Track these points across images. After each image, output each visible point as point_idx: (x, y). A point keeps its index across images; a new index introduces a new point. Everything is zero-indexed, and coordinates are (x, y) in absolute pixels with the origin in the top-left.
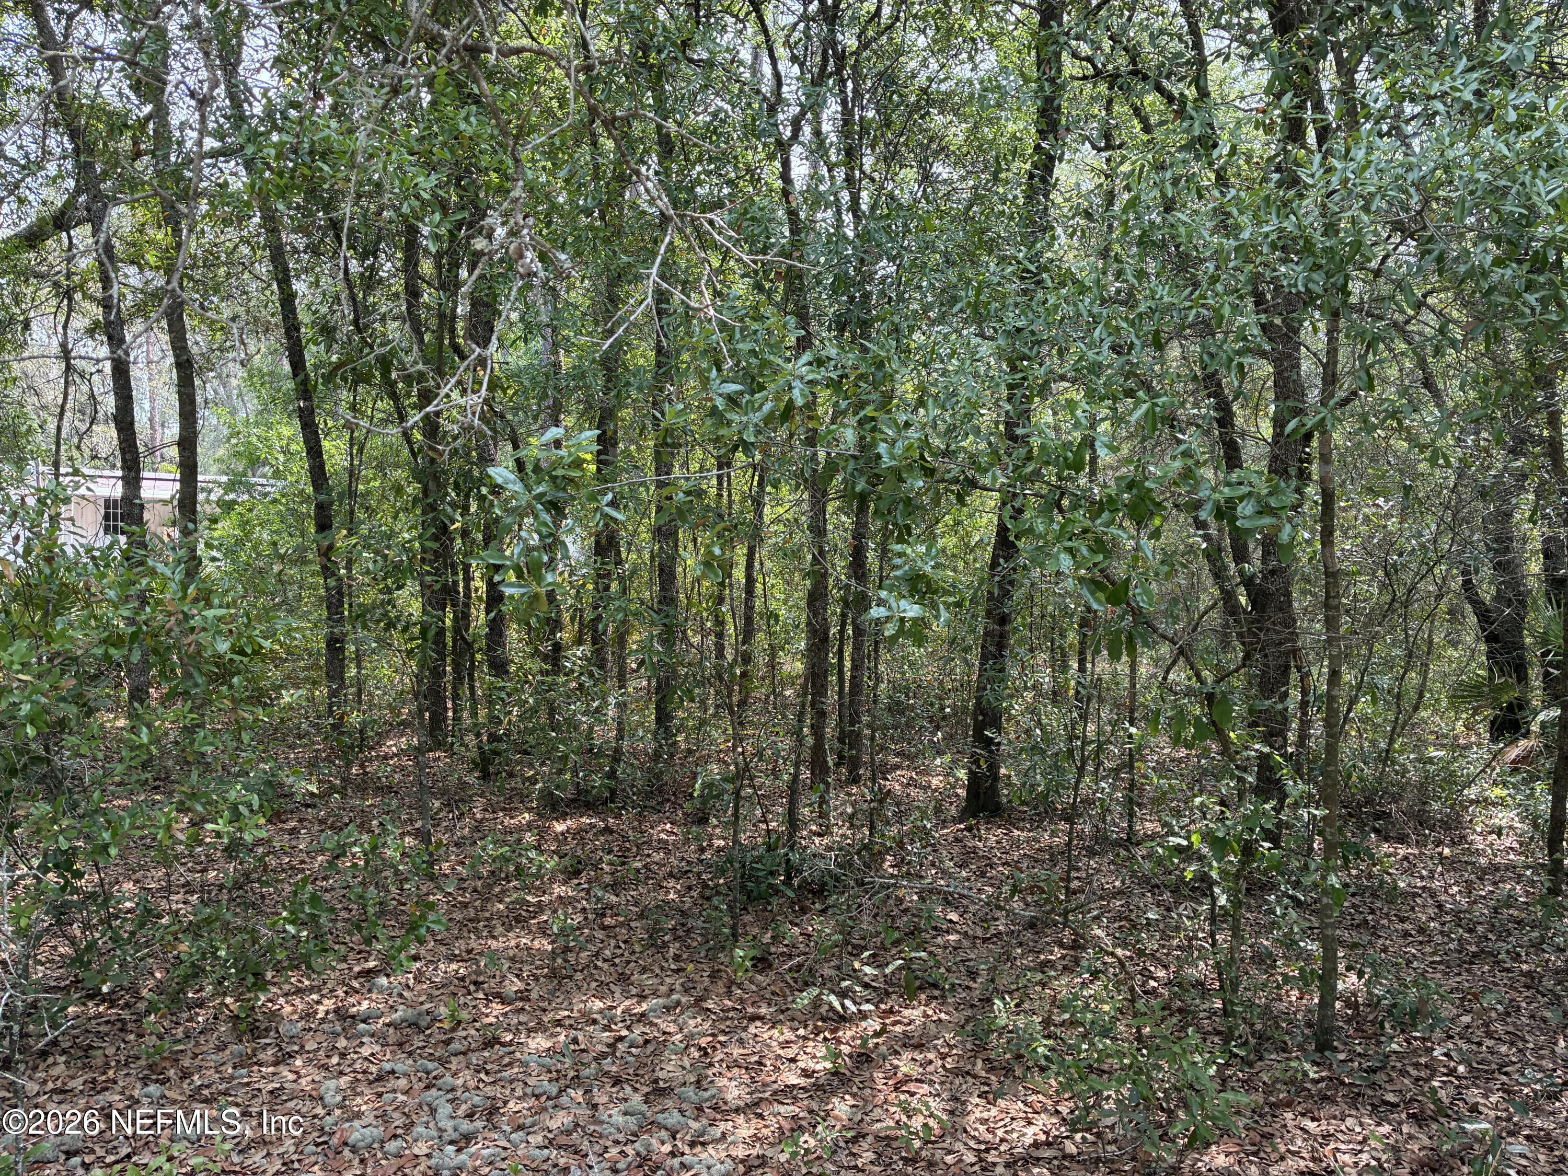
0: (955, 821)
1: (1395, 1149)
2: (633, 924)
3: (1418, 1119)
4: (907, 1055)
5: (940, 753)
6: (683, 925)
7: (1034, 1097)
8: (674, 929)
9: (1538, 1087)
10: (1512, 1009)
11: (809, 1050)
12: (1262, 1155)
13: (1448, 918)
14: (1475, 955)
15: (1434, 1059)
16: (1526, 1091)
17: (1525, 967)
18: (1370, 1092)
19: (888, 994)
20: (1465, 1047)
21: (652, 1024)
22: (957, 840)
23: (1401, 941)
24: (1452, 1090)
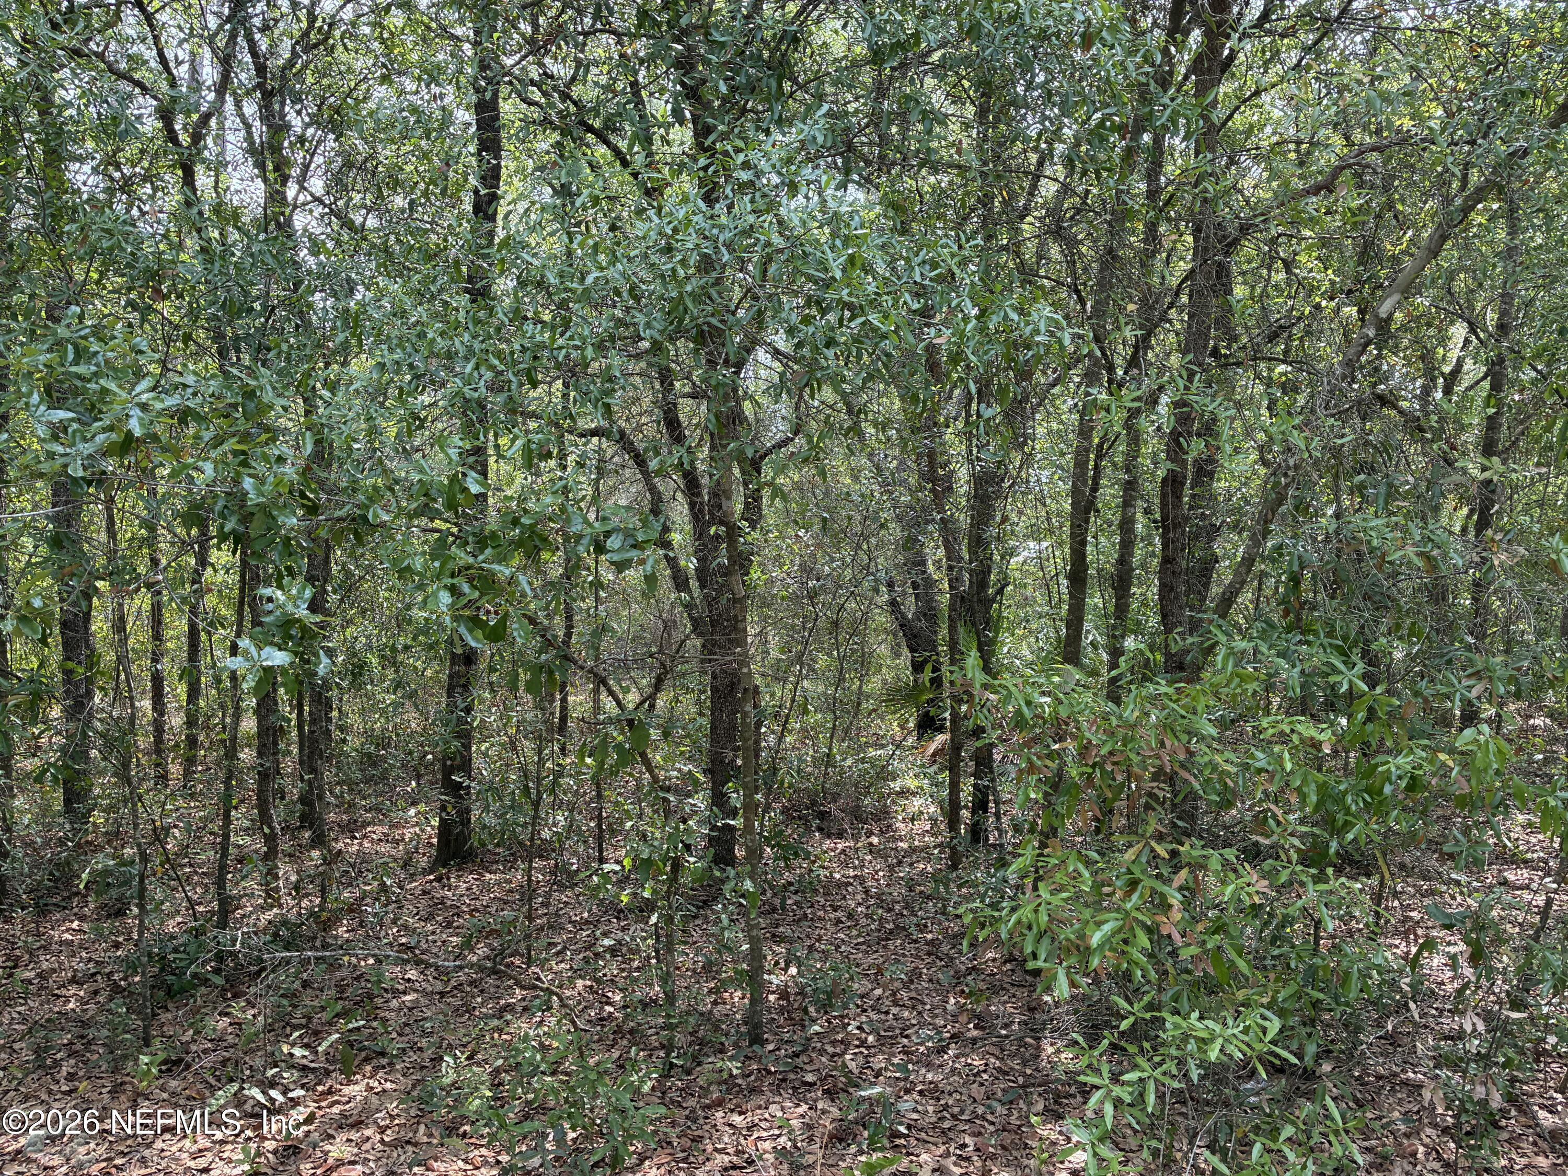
0: (425, 872)
1: (810, 1127)
2: (17, 1046)
3: (831, 1094)
4: (341, 1137)
5: (414, 803)
6: (82, 1037)
7: (477, 1152)
8: (71, 1043)
9: (930, 1044)
10: (915, 975)
11: (225, 1155)
12: (692, 1159)
13: (873, 901)
14: (891, 932)
15: (848, 1034)
16: (922, 1049)
17: (930, 936)
18: (792, 1076)
19: (328, 1073)
20: (875, 1017)
21: (29, 1160)
22: (425, 892)
23: (833, 929)
24: (861, 1059)
